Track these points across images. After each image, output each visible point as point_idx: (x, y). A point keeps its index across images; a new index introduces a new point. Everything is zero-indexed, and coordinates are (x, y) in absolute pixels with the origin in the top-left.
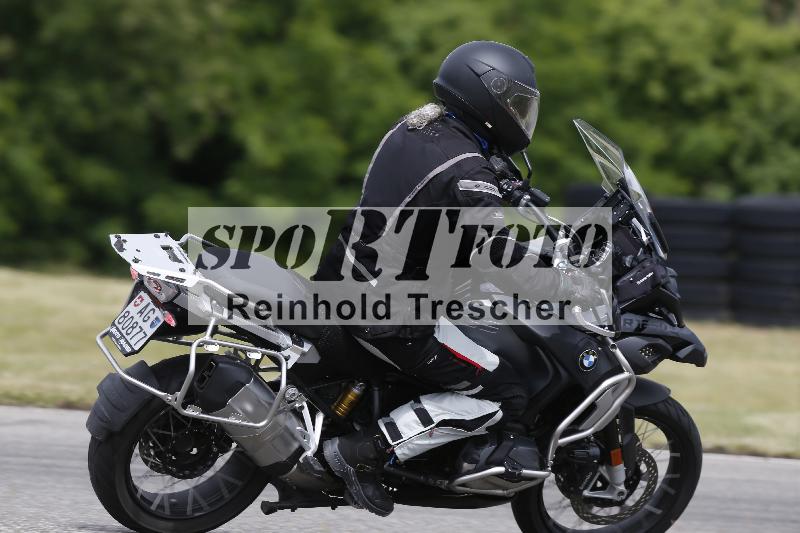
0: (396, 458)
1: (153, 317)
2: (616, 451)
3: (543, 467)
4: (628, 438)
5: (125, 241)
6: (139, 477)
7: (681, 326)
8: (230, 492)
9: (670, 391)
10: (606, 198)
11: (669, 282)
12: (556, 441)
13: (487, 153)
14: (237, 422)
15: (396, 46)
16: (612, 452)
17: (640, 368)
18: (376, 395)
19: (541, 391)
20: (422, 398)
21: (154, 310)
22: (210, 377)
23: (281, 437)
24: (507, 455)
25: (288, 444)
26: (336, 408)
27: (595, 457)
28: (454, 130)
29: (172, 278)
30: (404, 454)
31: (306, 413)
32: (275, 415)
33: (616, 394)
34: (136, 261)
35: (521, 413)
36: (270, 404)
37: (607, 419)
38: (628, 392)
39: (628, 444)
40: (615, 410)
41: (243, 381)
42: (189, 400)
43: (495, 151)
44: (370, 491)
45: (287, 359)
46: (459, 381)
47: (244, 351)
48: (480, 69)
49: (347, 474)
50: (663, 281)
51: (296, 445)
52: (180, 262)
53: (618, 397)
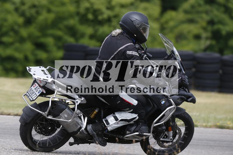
0: (108, 130)
1: (39, 90)
2: (170, 127)
3: (149, 132)
4: (173, 123)
5: (31, 69)
6: (34, 135)
7: (189, 92)
8: (59, 140)
9: (185, 110)
10: (168, 56)
11: (185, 80)
12: (153, 125)
13: (135, 43)
14: (63, 120)
15: (14, 3)
16: (169, 128)
17: (177, 104)
18: (102, 112)
19: (149, 111)
20: (115, 113)
21: (39, 88)
22: (55, 107)
23: (75, 124)
24: (139, 129)
25: (77, 126)
26: (91, 116)
27: (164, 129)
28: (125, 37)
29: (45, 79)
30: (110, 129)
31: (82, 117)
32: (74, 118)
33: (170, 112)
34: (34, 74)
35: (143, 117)
36: (72, 115)
37: (168, 119)
38: (174, 111)
39: (173, 125)
40: (170, 116)
41: (64, 108)
42: (49, 114)
43: (137, 43)
44: (100, 139)
45: (77, 102)
46: (126, 108)
47: (65, 100)
48: (133, 19)
49: (94, 135)
50: (184, 80)
51: (79, 127)
52: (47, 75)
53: (171, 112)
